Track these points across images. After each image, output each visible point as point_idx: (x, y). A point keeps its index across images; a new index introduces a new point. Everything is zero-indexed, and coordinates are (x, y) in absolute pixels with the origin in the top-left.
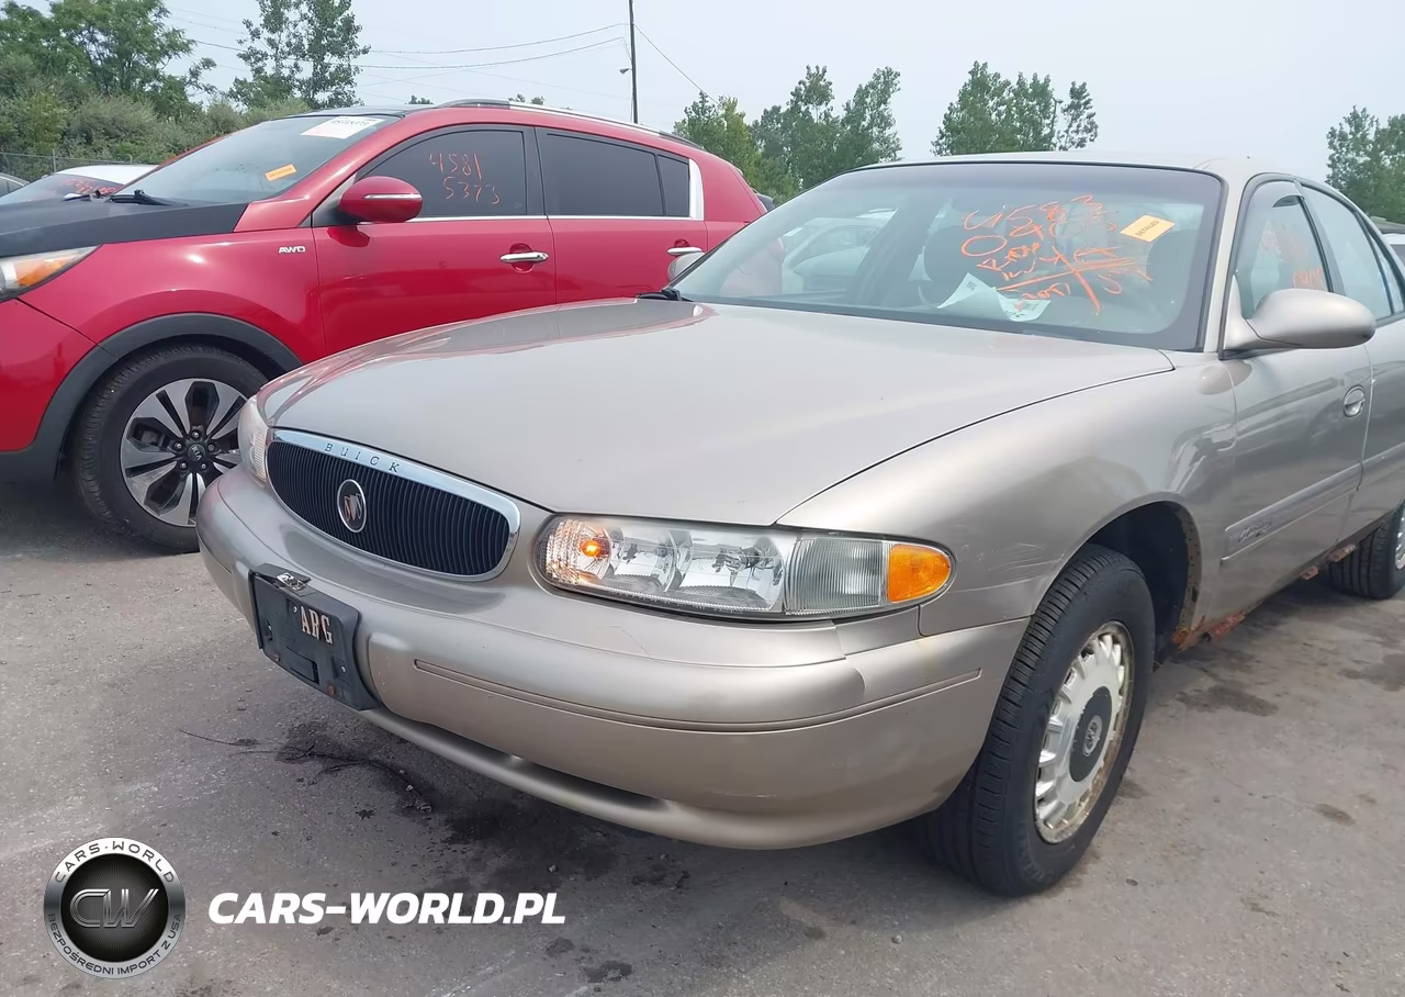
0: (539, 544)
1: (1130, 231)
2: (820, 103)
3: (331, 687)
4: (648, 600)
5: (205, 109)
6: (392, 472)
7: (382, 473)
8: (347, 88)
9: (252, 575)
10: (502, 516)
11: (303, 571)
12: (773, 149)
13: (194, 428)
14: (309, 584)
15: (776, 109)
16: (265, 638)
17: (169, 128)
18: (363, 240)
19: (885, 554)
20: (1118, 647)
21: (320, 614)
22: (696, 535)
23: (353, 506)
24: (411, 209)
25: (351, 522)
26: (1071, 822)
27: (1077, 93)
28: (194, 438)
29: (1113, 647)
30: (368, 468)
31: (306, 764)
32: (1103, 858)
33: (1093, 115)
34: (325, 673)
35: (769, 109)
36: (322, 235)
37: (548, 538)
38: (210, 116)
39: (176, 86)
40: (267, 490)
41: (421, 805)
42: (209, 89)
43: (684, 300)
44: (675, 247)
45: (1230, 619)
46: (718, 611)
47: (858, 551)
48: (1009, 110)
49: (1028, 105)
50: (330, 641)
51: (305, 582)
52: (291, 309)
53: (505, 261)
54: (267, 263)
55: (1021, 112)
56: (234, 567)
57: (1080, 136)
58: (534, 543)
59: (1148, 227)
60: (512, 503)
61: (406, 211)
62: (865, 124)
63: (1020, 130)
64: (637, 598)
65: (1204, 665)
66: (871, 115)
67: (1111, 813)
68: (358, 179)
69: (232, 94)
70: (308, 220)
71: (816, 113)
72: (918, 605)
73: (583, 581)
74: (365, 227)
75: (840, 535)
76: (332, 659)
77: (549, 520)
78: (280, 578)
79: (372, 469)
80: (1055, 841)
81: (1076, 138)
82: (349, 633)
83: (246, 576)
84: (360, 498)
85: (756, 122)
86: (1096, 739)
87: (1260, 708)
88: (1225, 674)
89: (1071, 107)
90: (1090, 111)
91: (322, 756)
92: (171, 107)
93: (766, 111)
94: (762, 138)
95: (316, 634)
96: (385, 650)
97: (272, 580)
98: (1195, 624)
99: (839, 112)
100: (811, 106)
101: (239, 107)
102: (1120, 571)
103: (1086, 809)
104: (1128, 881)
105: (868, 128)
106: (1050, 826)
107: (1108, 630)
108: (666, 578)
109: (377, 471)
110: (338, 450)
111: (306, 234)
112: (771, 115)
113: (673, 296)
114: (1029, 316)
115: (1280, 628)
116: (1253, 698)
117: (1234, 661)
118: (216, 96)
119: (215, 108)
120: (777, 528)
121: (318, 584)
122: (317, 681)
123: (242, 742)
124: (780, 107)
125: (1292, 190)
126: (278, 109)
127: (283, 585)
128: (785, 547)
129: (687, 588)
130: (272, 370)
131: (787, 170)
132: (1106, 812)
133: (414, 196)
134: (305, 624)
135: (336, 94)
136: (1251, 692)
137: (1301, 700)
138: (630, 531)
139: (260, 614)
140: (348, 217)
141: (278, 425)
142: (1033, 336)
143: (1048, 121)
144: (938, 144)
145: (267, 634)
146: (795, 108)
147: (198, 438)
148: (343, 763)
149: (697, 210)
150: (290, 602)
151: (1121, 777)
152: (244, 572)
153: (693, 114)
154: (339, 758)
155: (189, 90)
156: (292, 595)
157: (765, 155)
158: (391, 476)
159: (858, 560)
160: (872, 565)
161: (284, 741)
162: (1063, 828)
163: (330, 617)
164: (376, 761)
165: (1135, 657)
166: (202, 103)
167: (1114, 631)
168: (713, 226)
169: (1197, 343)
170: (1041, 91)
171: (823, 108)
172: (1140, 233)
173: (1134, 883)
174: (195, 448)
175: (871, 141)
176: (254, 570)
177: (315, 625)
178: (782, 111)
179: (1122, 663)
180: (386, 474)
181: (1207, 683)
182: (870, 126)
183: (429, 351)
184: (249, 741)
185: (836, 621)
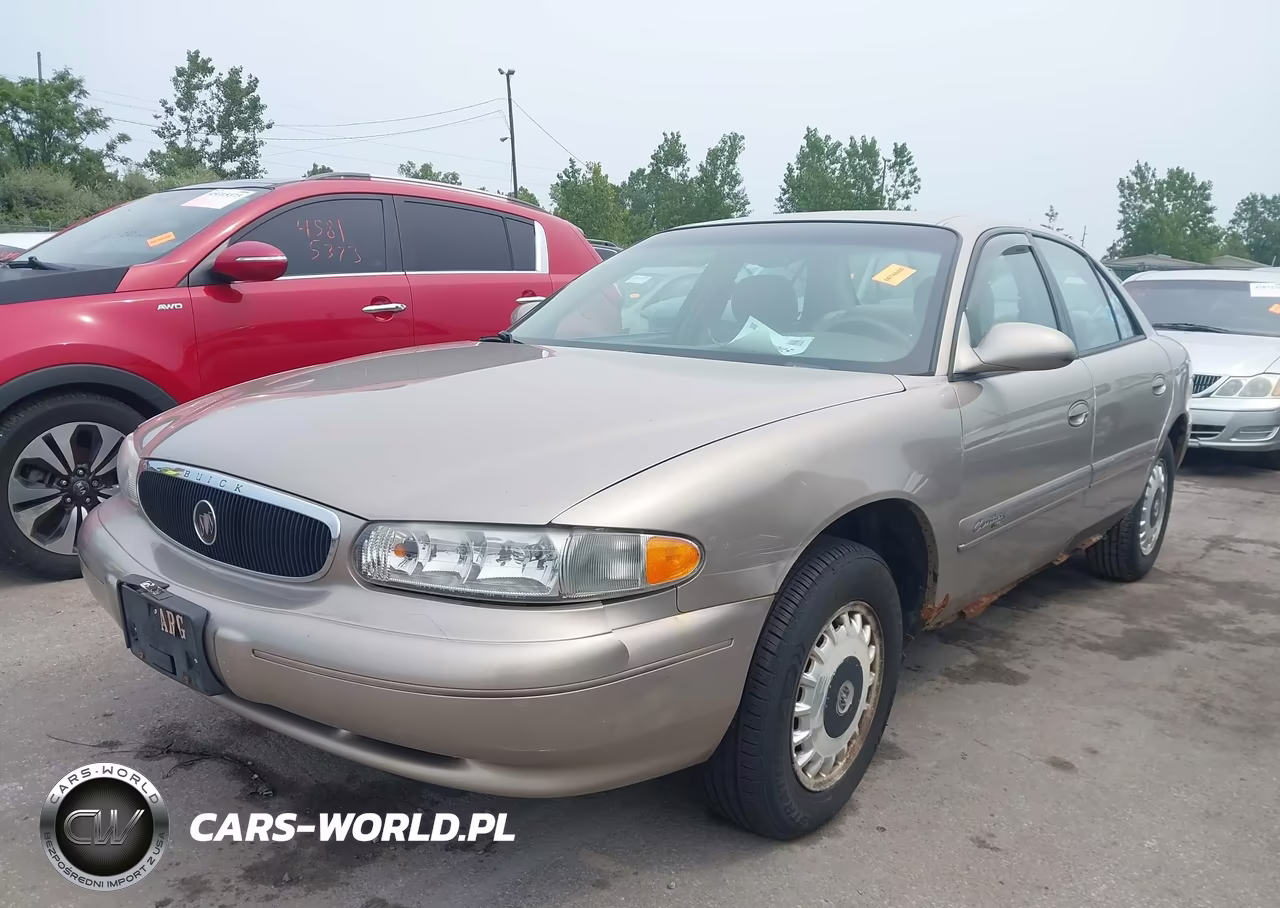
0: (356, 548)
1: (880, 277)
2: (678, 166)
3: (186, 678)
4: (447, 591)
5: (121, 178)
6: (237, 492)
7: (229, 493)
8: (253, 158)
9: (120, 584)
10: (326, 526)
11: (163, 579)
12: (639, 207)
13: (79, 466)
14: (168, 589)
15: (641, 171)
16: (132, 639)
17: (85, 195)
18: (236, 297)
19: (644, 547)
20: (868, 628)
21: (175, 614)
22: (489, 534)
23: (206, 524)
24: (278, 269)
25: (204, 537)
26: (829, 776)
27: (900, 151)
28: (79, 476)
29: (863, 627)
30: (217, 490)
31: (163, 761)
32: (860, 810)
33: (915, 170)
34: (181, 666)
35: (635, 171)
36: (199, 293)
37: (363, 543)
38: (125, 184)
39: (94, 158)
40: (140, 514)
41: (263, 790)
42: (124, 161)
43: (515, 342)
44: (523, 297)
45: (984, 599)
46: (505, 597)
47: (621, 543)
48: (842, 168)
49: (859, 164)
50: (183, 637)
51: (165, 588)
52: (170, 359)
53: (368, 312)
54: (146, 318)
55: (854, 171)
56: (106, 579)
57: (905, 189)
58: (351, 547)
59: (895, 273)
60: (334, 514)
61: (272, 271)
62: (718, 183)
63: (854, 186)
64: (437, 590)
65: (969, 644)
66: (722, 175)
67: (871, 772)
68: (230, 244)
69: (146, 165)
70: (185, 279)
71: (673, 173)
72: (676, 586)
73: (395, 579)
74: (238, 286)
75: (604, 531)
76: (187, 653)
77: (365, 526)
78: (143, 585)
79: (221, 491)
80: (814, 789)
81: (902, 191)
82: (200, 628)
83: (115, 586)
84: (211, 515)
85: (624, 183)
86: (849, 703)
87: (1014, 678)
88: (987, 650)
89: (895, 164)
90: (913, 167)
91: (178, 752)
92: (89, 176)
93: (632, 173)
94: (630, 197)
95: (172, 632)
96: (227, 642)
97: (135, 587)
98: (939, 601)
99: (694, 173)
100: (670, 168)
101: (152, 175)
102: (861, 559)
103: (843, 768)
104: (878, 828)
105: (720, 186)
106: (810, 776)
107: (857, 609)
108: (464, 570)
109: (225, 492)
110: (194, 476)
111: (183, 293)
112: (638, 176)
113: (507, 339)
114: (797, 350)
115: (1042, 610)
116: (1008, 670)
117: (997, 640)
118: (130, 167)
119: (130, 176)
120: (551, 526)
121: (175, 589)
122: (174, 673)
123: (105, 744)
124: (644, 170)
125: (1023, 240)
126: (188, 177)
127: (146, 591)
128: (559, 542)
129: (483, 579)
130: (149, 410)
131: (652, 226)
132: (864, 771)
133: (281, 258)
134: (164, 624)
135: (243, 163)
136: (1007, 665)
137: (1050, 671)
138: (434, 533)
139: (127, 617)
140: (222, 277)
141: (151, 456)
142: (794, 368)
143: (877, 177)
144: (780, 200)
145: (134, 636)
146: (656, 171)
147: (83, 475)
148: (197, 757)
149: (542, 264)
150: (151, 605)
151: (879, 739)
152: (113, 581)
153: (565, 178)
154: (194, 753)
155: (106, 161)
156: (150, 598)
157: (632, 212)
158: (236, 495)
159: (623, 551)
160: (634, 554)
161: (144, 741)
162: (821, 780)
163: (183, 616)
164: (227, 755)
165: (883, 635)
166: (117, 171)
167: (864, 611)
168: (557, 278)
169: (930, 368)
170: (870, 151)
171: (680, 169)
172: (888, 279)
173: (883, 829)
174: (80, 484)
175: (723, 198)
176: (123, 580)
177: (172, 624)
178: (647, 172)
179: (872, 642)
180: (232, 494)
181: (970, 659)
182: (722, 185)
183: (292, 391)
184: (112, 742)
185: (605, 602)
